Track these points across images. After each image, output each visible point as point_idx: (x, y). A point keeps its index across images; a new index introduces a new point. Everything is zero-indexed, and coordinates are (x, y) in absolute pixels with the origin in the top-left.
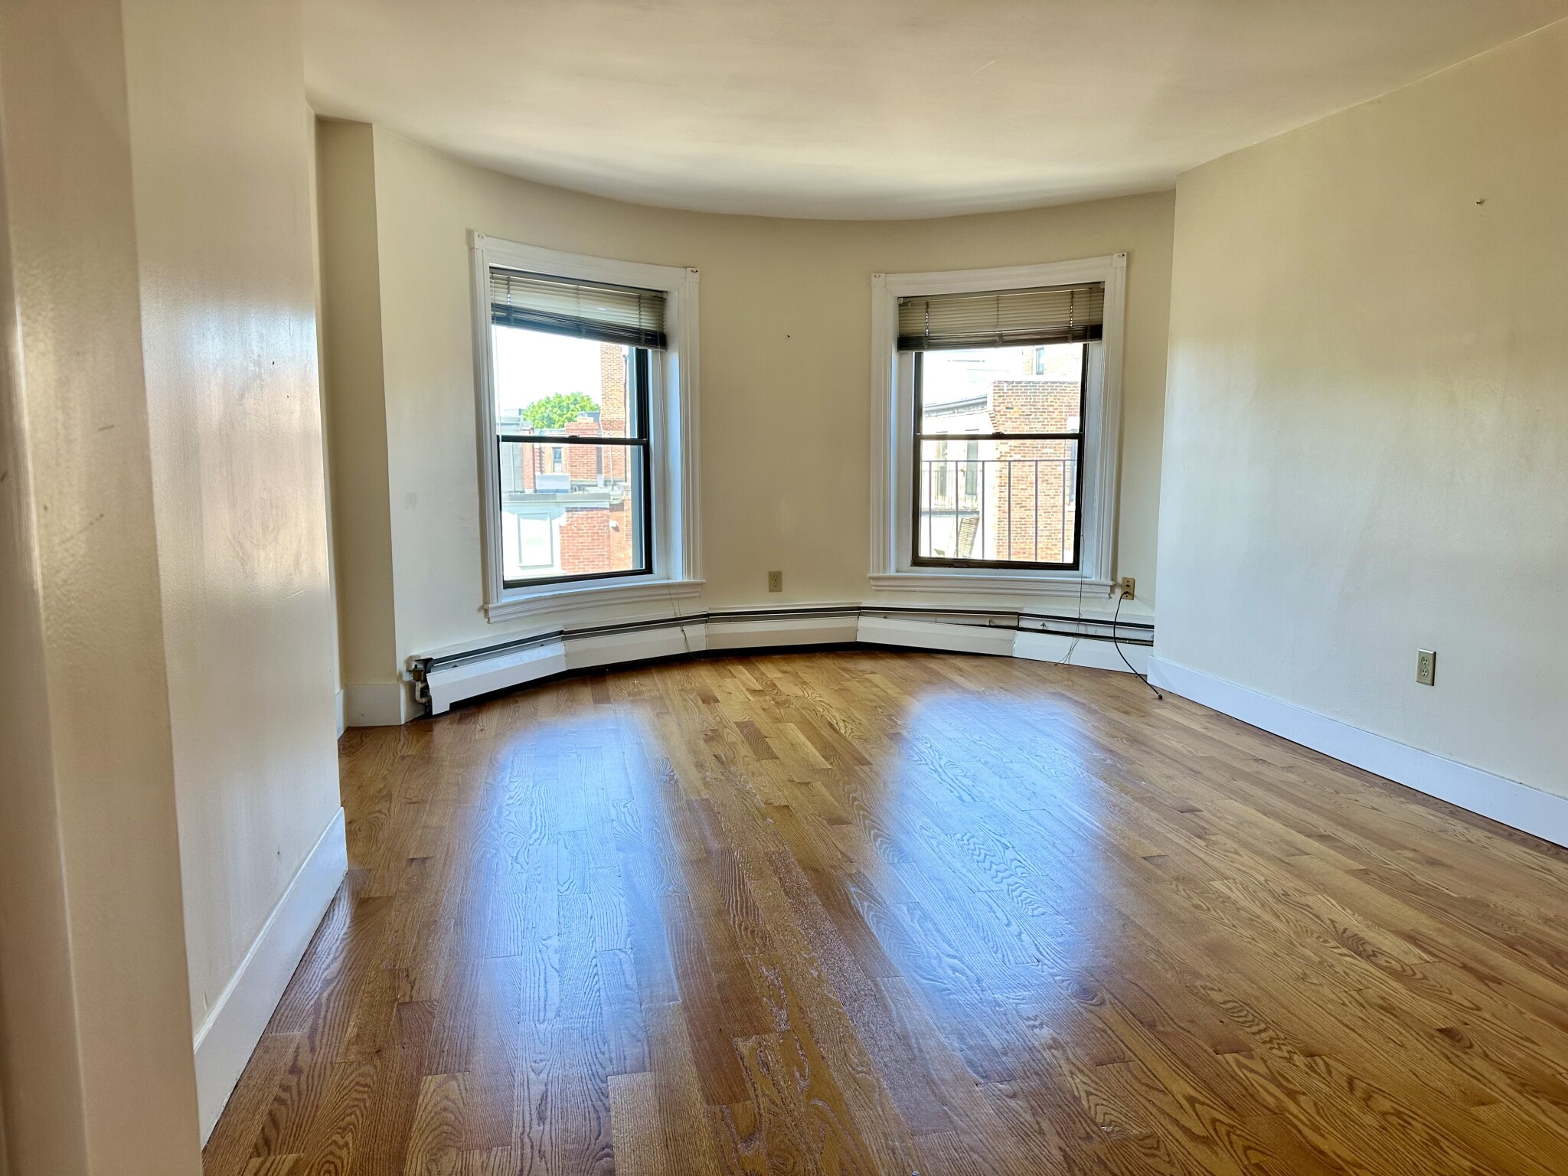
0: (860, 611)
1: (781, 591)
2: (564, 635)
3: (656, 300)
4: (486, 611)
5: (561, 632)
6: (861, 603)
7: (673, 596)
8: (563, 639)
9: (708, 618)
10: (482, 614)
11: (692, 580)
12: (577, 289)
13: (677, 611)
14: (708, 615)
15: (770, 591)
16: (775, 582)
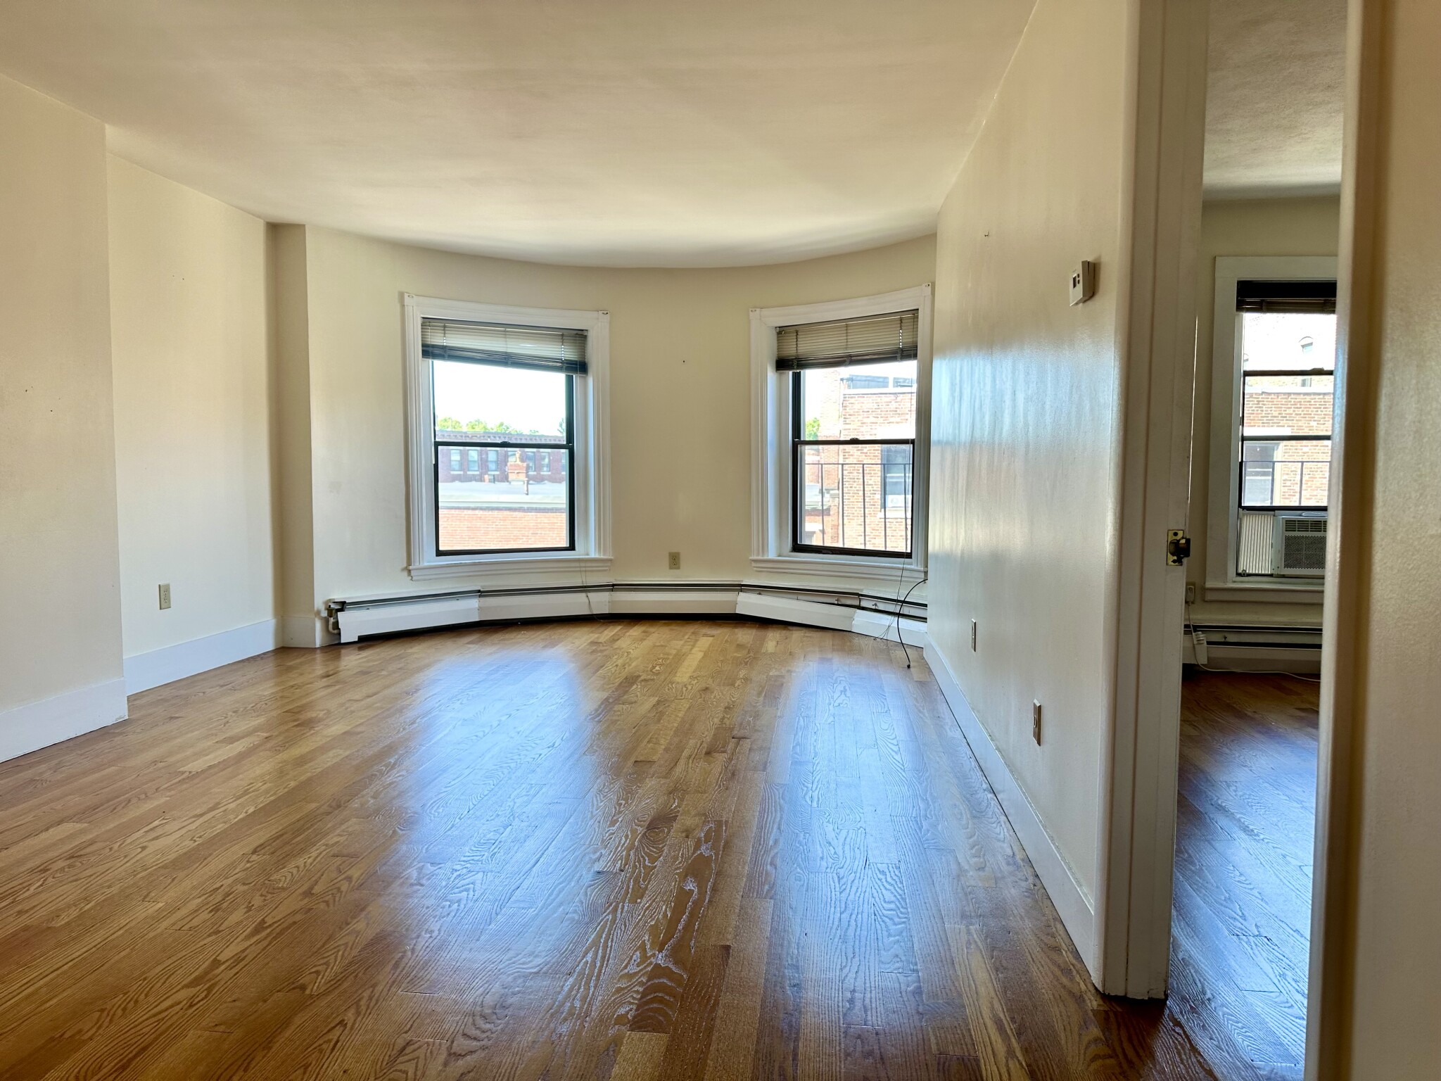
0: (741, 588)
1: (679, 568)
2: (481, 593)
3: (579, 337)
4: (409, 571)
5: (479, 591)
6: (742, 581)
7: (584, 569)
8: (480, 596)
9: (613, 587)
10: (406, 573)
11: (602, 557)
12: (505, 331)
13: (584, 580)
14: (613, 585)
15: (671, 568)
16: (675, 561)
